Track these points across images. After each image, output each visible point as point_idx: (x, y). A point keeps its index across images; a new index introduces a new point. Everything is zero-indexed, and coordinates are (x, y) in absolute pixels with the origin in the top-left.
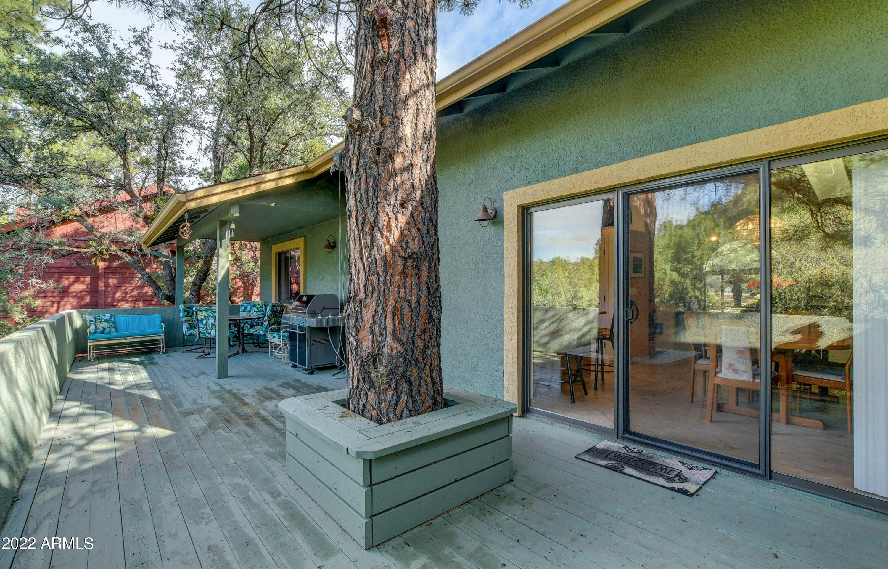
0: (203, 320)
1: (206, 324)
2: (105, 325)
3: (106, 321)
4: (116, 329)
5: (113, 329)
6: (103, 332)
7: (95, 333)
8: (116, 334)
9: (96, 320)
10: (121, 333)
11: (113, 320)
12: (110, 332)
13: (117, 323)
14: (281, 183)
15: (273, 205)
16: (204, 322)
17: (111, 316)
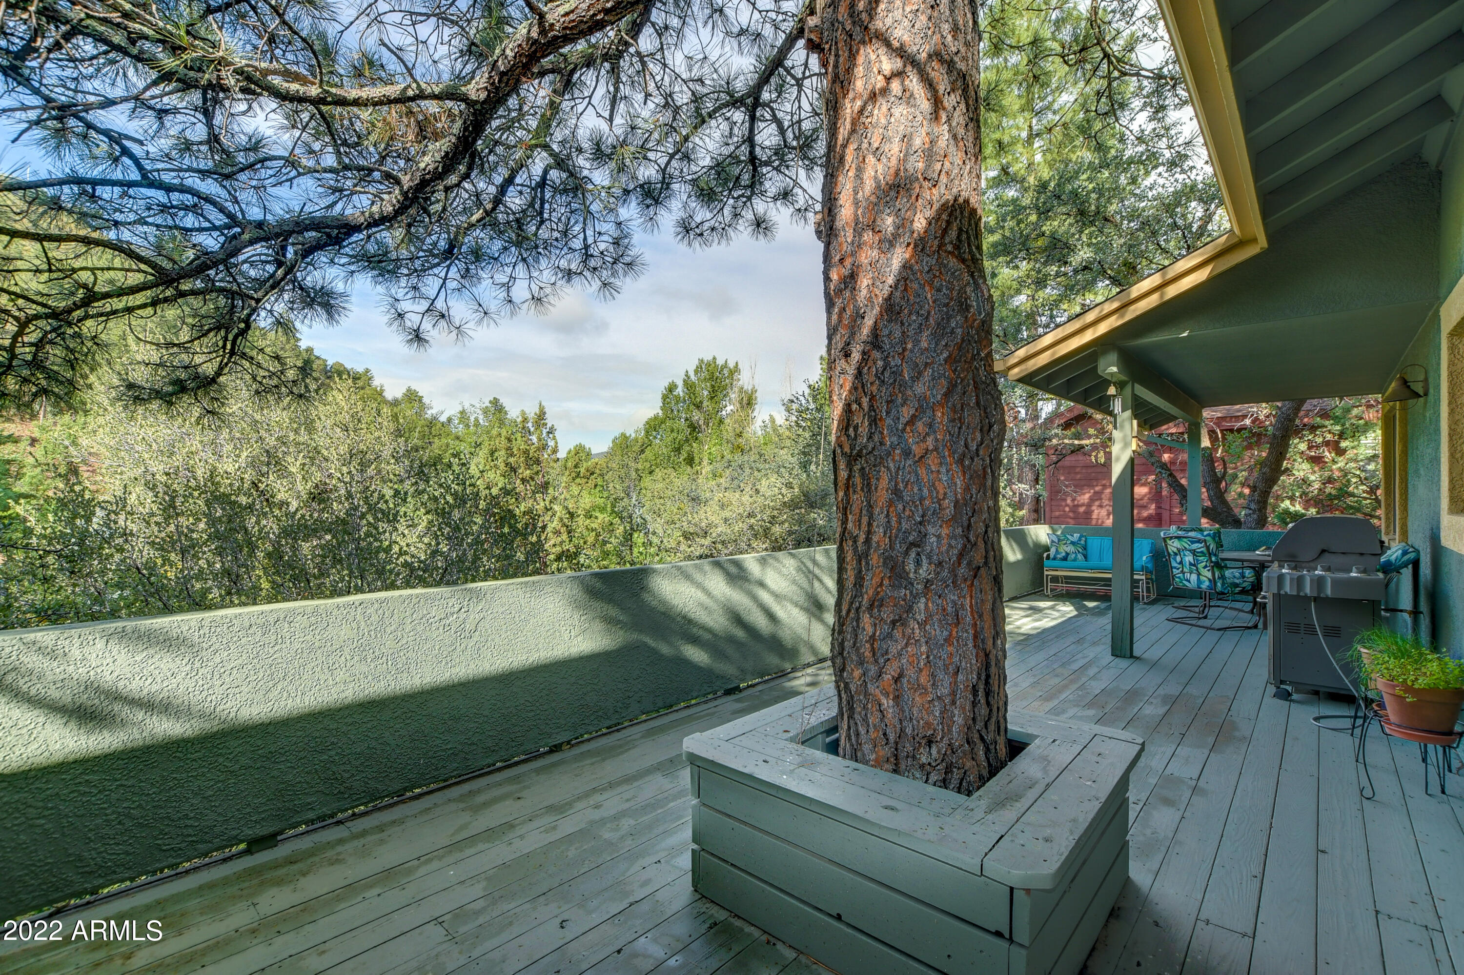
0: (1176, 554)
1: (1181, 563)
2: (1070, 549)
3: (1073, 543)
4: (1085, 557)
5: (1080, 557)
6: (1065, 559)
7: (1054, 559)
8: (1084, 564)
9: (1059, 540)
10: (1092, 563)
11: (1083, 542)
12: (1075, 560)
13: (1089, 548)
14: (1172, 291)
15: (1185, 335)
16: (1178, 559)
17: (1081, 536)
